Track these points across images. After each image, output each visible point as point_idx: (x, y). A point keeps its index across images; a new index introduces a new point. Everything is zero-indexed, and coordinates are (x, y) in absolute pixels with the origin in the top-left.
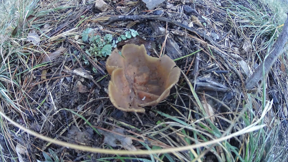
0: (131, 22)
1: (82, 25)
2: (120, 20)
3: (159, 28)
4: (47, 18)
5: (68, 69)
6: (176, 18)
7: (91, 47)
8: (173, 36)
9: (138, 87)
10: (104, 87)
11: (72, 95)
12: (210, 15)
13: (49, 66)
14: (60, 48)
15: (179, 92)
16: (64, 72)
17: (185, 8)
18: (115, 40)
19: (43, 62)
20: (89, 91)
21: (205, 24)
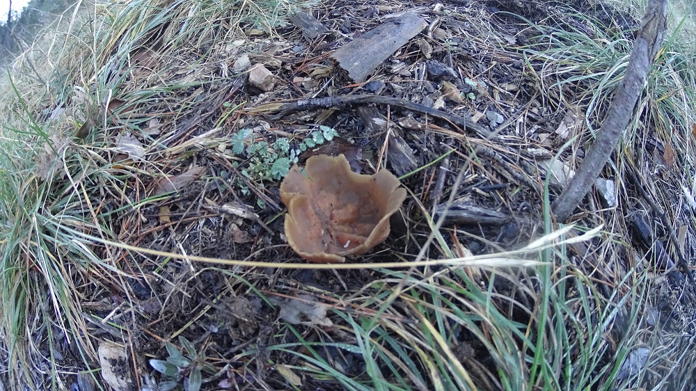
0: (323, 110)
1: (228, 122)
2: (302, 108)
3: (374, 119)
4: (151, 106)
5: (211, 204)
6: (410, 93)
7: (251, 164)
8: (403, 132)
9: (337, 227)
10: (279, 232)
11: (221, 248)
12: (487, 73)
13: (173, 199)
14: (191, 167)
15: (413, 231)
16: (206, 209)
17: (430, 67)
18: (295, 149)
19: (158, 192)
20: (252, 240)
21: (472, 96)
